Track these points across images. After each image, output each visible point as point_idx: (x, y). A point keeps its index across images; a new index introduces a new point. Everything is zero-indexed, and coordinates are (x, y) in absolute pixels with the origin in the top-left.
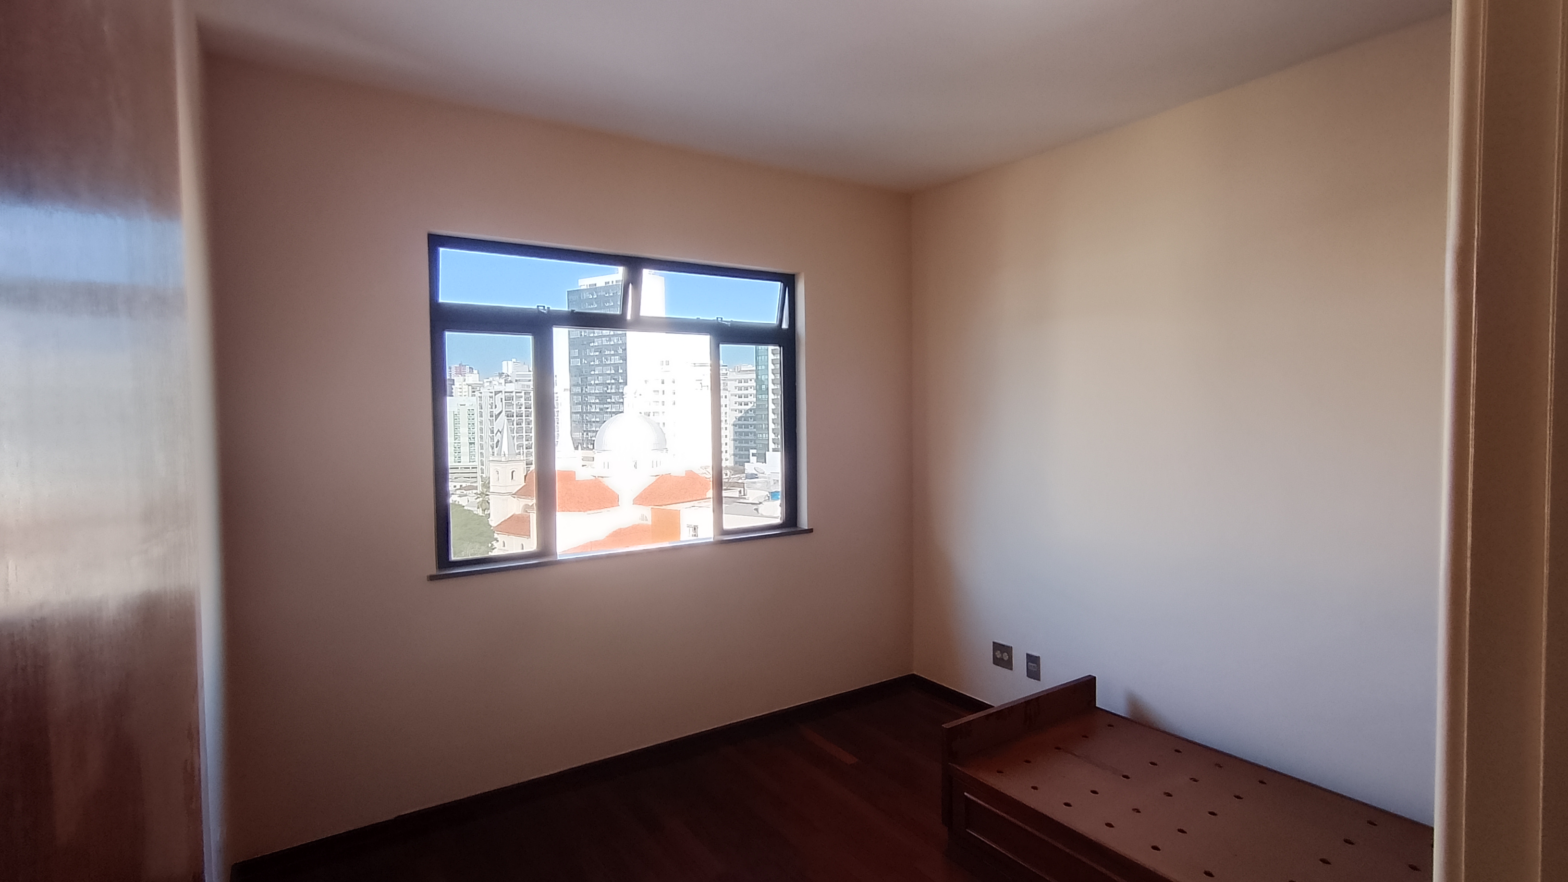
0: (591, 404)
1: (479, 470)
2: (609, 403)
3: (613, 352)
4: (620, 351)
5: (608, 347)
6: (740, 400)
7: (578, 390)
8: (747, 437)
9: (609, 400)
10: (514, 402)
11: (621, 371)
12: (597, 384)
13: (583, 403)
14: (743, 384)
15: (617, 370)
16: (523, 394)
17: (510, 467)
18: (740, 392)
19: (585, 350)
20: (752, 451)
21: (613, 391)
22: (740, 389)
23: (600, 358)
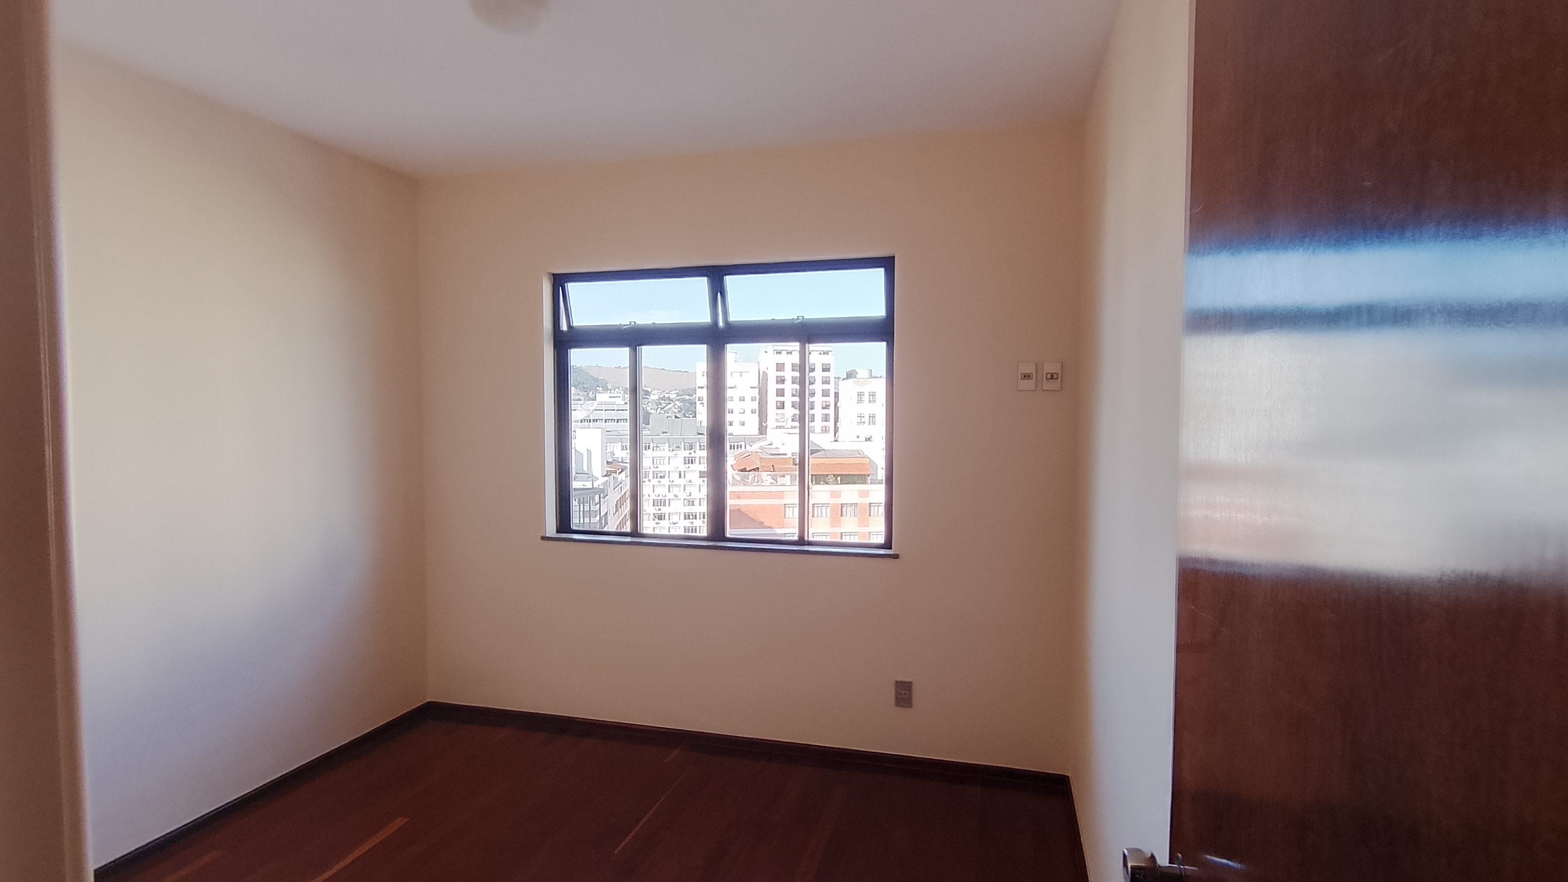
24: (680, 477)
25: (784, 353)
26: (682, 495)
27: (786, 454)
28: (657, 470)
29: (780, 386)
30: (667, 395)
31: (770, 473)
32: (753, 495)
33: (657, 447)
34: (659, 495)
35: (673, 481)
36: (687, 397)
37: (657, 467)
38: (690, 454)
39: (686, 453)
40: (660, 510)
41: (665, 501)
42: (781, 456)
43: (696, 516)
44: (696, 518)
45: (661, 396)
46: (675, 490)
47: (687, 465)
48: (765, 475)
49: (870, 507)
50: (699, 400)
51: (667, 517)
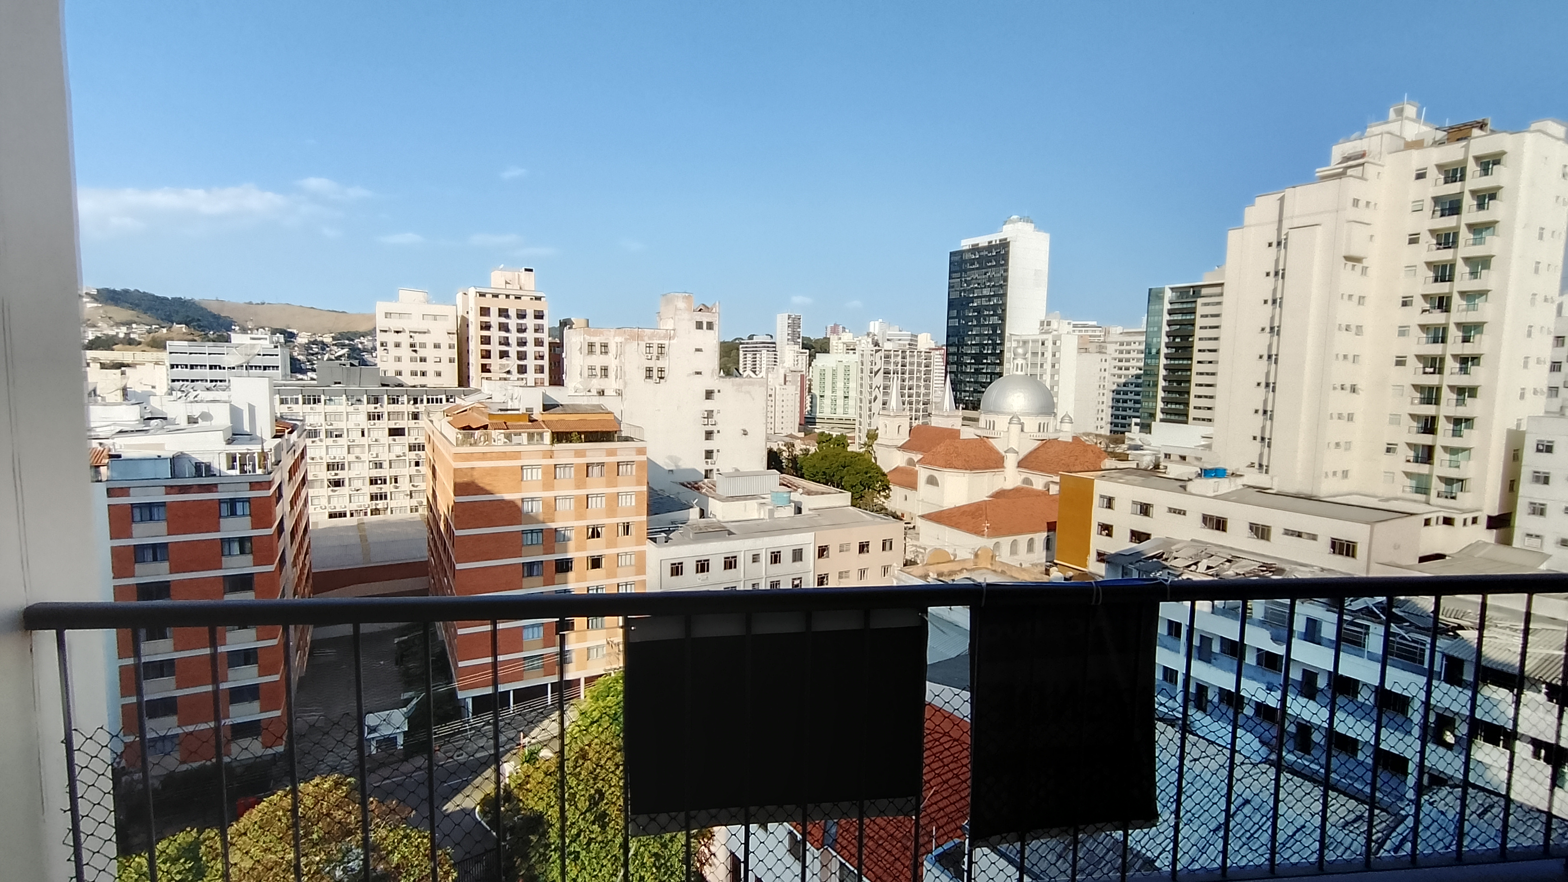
0: (966, 364)
1: (857, 423)
2: (984, 364)
3: (992, 313)
4: (1000, 312)
5: (987, 308)
6: (1120, 364)
7: (953, 349)
8: (1125, 405)
9: (985, 361)
10: (892, 360)
11: (999, 332)
12: (974, 345)
13: (959, 363)
14: (1125, 347)
15: (994, 331)
16: (900, 353)
17: (898, 421)
18: (1121, 356)
19: (964, 310)
20: (1134, 420)
21: (990, 352)
22: (1121, 352)
23: (977, 318)
24: (363, 435)
25: (489, 296)
26: (366, 457)
27: (518, 410)
28: (331, 427)
29: (485, 333)
30: (319, 339)
31: (502, 431)
32: (484, 456)
33: (330, 400)
34: (335, 458)
35: (354, 441)
36: (347, 342)
37: (331, 424)
38: (376, 408)
39: (371, 408)
40: (336, 474)
41: (343, 465)
42: (509, 412)
43: (385, 480)
44: (385, 483)
45: (312, 340)
46: (357, 451)
47: (372, 422)
48: (494, 434)
49: (618, 466)
50: (382, 345)
51: (347, 482)
